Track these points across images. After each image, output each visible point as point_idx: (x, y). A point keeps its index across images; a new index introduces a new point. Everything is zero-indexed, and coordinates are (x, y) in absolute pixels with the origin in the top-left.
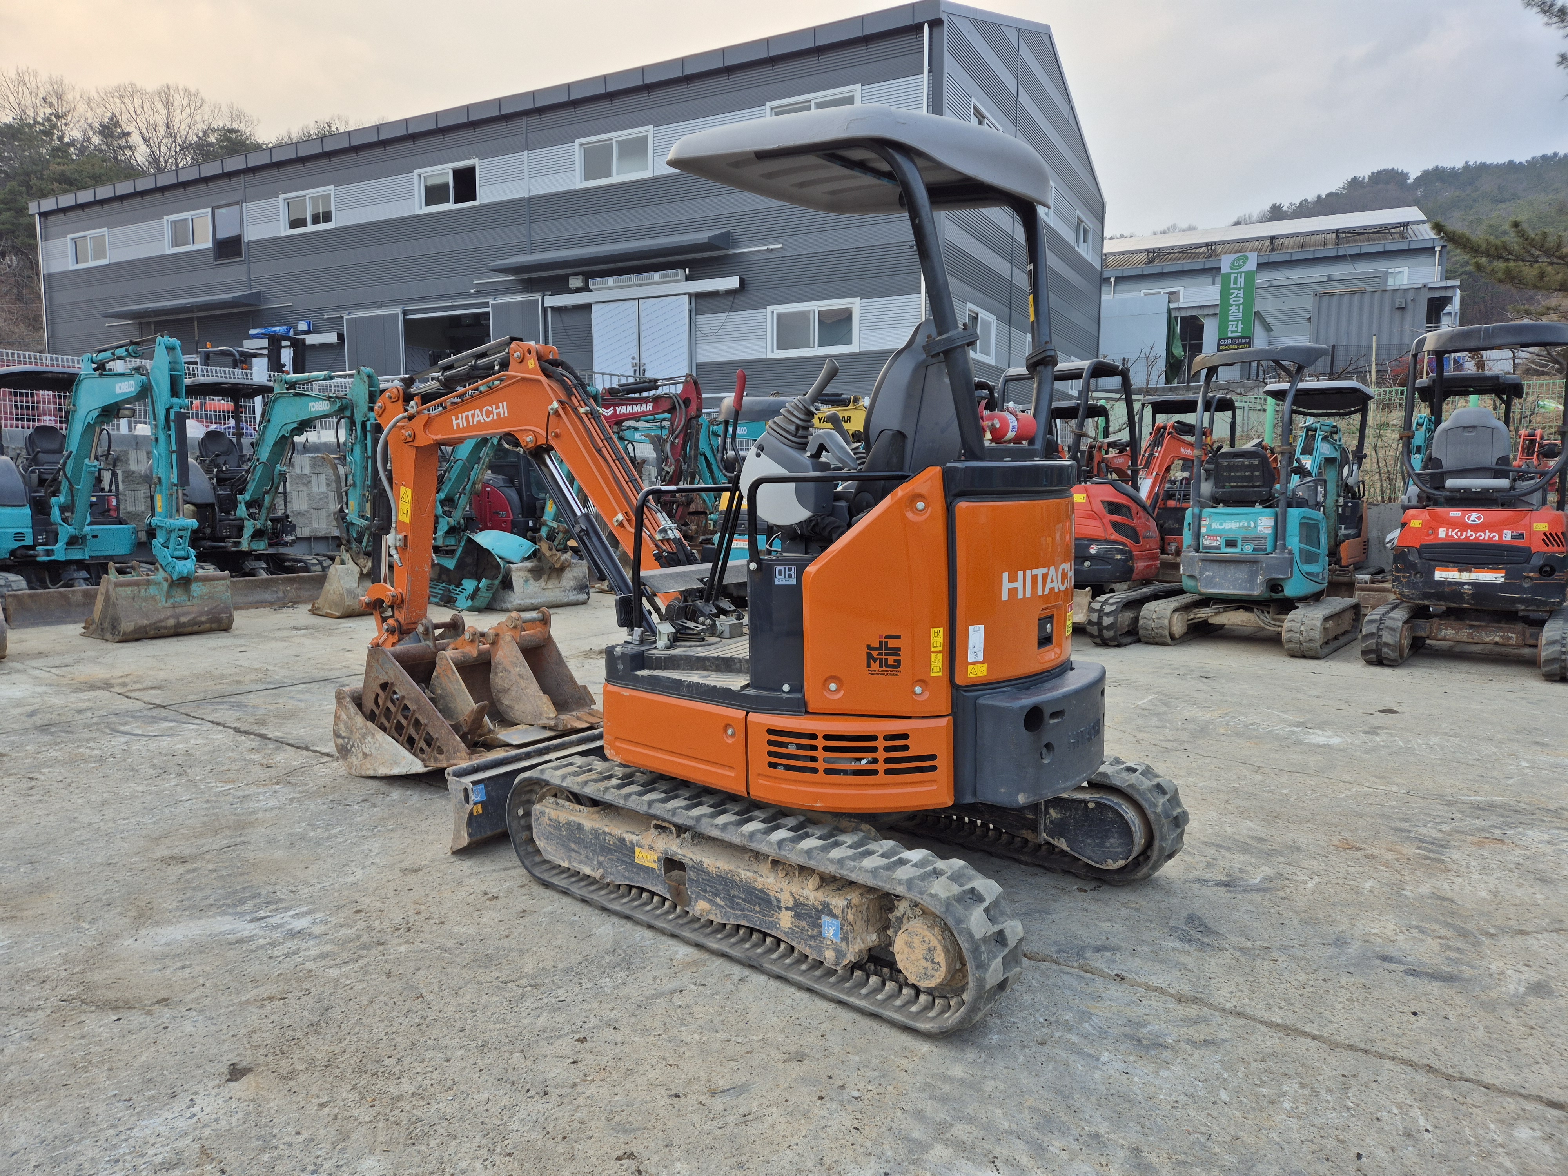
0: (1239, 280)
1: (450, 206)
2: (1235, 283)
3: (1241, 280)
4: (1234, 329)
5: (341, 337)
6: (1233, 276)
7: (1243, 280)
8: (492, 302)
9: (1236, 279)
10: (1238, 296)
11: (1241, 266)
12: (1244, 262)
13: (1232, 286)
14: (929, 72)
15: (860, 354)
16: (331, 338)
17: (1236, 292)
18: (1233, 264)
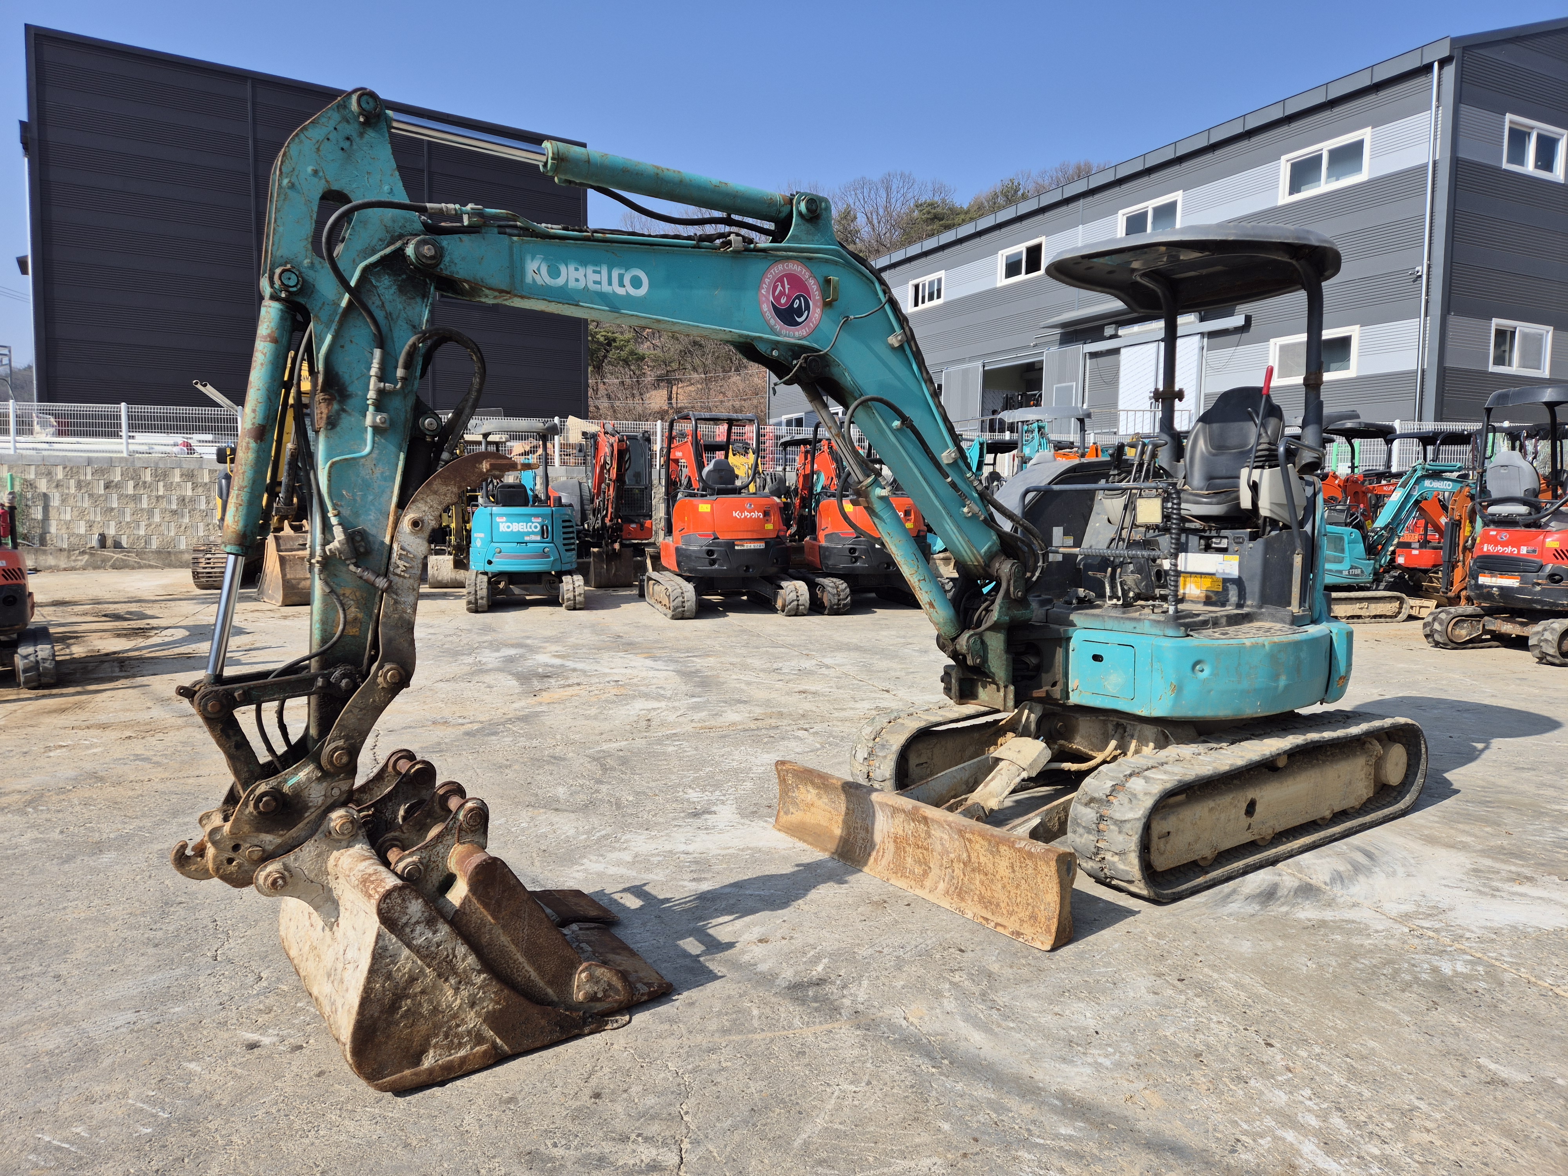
1: (1022, 277)
8: (1046, 352)
15: (1354, 378)
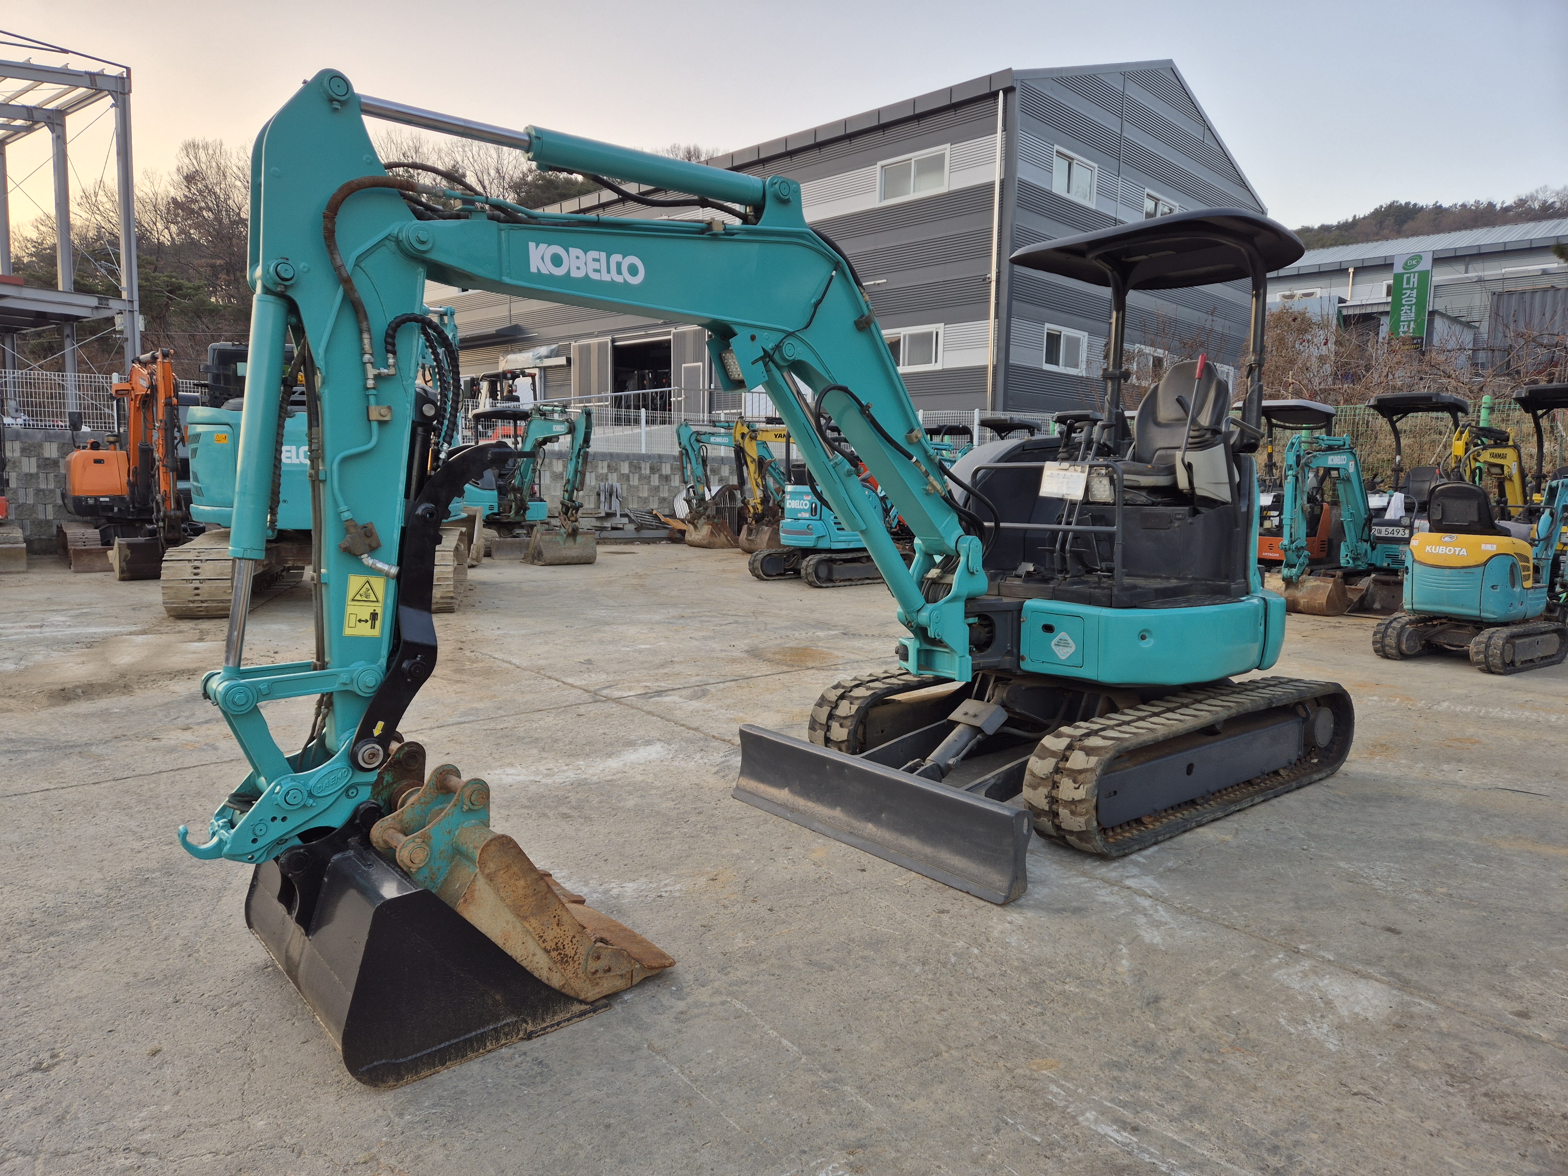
0: (1412, 280)
2: (1408, 283)
3: (1414, 280)
4: (1406, 329)
5: (569, 360)
6: (1405, 276)
7: (1416, 280)
8: (673, 330)
9: (1409, 279)
10: (1410, 297)
11: (1414, 266)
12: (1418, 262)
13: (1405, 286)
14: (1005, 129)
15: (943, 371)
16: (562, 361)
17: (1409, 292)
18: (1406, 264)
